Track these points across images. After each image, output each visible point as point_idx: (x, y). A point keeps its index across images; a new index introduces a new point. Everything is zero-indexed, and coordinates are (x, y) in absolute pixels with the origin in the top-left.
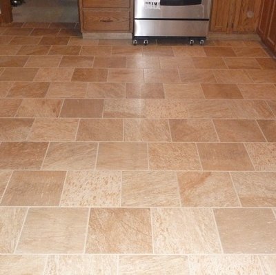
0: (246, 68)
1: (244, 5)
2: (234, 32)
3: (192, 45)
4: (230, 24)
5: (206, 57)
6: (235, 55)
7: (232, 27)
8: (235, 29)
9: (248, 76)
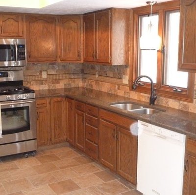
0: (71, 166)
1: (56, 125)
2: (52, 144)
3: (27, 157)
4: (49, 139)
5: (41, 164)
6: (59, 159)
7: (51, 140)
8: (53, 141)
9: (75, 172)
